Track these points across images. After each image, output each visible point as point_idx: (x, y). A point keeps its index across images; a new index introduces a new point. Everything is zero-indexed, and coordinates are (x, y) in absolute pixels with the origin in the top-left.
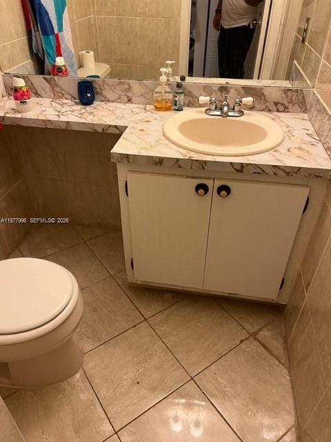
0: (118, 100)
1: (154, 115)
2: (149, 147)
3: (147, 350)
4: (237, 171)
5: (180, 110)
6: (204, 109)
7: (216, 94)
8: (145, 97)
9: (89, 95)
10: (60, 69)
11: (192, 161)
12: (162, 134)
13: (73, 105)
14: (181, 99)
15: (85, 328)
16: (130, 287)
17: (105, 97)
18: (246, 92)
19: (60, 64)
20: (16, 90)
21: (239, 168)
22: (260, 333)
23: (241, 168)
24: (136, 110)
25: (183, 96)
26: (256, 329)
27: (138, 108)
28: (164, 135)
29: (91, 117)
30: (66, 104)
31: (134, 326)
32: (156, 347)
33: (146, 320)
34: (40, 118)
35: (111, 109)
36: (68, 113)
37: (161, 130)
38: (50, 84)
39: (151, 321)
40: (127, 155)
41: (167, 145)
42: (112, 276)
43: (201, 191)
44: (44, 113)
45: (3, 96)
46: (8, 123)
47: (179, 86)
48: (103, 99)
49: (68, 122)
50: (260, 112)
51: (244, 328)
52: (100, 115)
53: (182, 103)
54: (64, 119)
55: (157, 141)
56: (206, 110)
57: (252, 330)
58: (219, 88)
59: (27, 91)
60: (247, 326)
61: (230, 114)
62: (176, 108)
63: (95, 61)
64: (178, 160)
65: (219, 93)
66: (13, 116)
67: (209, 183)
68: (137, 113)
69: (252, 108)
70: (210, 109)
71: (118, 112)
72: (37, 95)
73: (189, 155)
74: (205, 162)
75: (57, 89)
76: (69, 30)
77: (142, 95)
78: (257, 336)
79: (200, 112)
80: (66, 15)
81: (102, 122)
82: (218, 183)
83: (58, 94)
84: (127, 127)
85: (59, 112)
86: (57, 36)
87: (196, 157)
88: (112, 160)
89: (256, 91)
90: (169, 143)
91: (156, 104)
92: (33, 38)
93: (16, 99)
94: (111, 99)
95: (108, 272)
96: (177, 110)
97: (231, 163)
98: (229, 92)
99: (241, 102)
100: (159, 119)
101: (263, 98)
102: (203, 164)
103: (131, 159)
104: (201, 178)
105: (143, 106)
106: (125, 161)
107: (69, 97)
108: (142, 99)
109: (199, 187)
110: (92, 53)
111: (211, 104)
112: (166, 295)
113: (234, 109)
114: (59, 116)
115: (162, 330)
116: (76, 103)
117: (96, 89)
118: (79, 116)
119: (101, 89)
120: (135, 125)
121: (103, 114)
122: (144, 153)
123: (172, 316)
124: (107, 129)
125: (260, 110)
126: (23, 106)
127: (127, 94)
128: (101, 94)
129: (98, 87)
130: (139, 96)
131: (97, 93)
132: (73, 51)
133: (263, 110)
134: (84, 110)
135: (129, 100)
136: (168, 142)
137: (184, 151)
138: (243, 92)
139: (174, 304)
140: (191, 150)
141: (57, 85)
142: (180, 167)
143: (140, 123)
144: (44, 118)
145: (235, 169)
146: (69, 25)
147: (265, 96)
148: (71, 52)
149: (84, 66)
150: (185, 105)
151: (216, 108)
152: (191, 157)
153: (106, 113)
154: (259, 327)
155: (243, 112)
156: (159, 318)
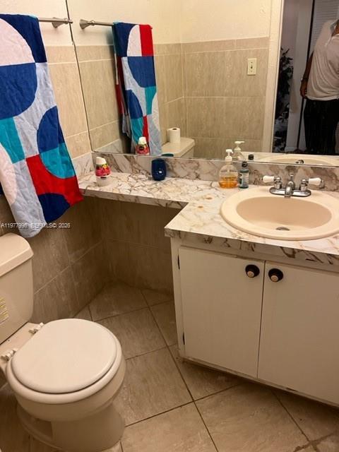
0: (188, 176)
1: (218, 193)
2: (201, 224)
3: (189, 436)
4: (289, 256)
5: (245, 187)
6: (269, 187)
7: (283, 173)
8: (212, 175)
9: (161, 172)
10: (141, 147)
11: (241, 242)
12: (218, 212)
13: (146, 180)
14: (246, 177)
15: (131, 398)
16: (184, 362)
17: (175, 173)
18: (314, 172)
19: (142, 143)
20: (98, 168)
21: (291, 253)
22: (322, 442)
23: (293, 253)
24: (202, 187)
25: (248, 174)
26: (318, 437)
27: (205, 184)
28: (221, 214)
29: (158, 192)
30: (140, 179)
31: (181, 406)
32: (199, 434)
33: (194, 401)
34: (114, 192)
35: (179, 185)
36: (141, 187)
37: (218, 208)
38: (130, 161)
39: (199, 404)
40: (179, 231)
41: (220, 224)
42: (168, 347)
43: (251, 273)
44: (119, 188)
45: (91, 171)
46: (89, 195)
47: (244, 165)
48: (174, 175)
49: (137, 197)
50: (331, 193)
51: (303, 433)
52: (167, 191)
53: (247, 181)
54: (134, 193)
55: (212, 219)
56: (271, 189)
57: (312, 437)
58: (286, 168)
59: (107, 168)
60: (307, 431)
61: (295, 193)
62: (241, 185)
63: (181, 136)
64: (227, 239)
65: (286, 172)
66: (93, 189)
67: (260, 265)
68: (202, 190)
69: (322, 188)
70: (274, 188)
71: (183, 188)
72: (119, 170)
73: (239, 235)
74: (255, 244)
75: (136, 166)
76: (157, 112)
77: (209, 173)
78: (318, 446)
79: (264, 190)
80: (155, 101)
81: (166, 198)
82: (269, 267)
83: (135, 170)
84: (187, 203)
85: (132, 186)
86: (145, 119)
87: (246, 238)
88: (166, 235)
89: (326, 171)
90: (224, 222)
91: (221, 182)
92: (124, 121)
93: (97, 175)
94: (181, 176)
95: (165, 342)
96: (241, 188)
97: (281, 247)
98: (297, 172)
99: (307, 182)
100: (221, 196)
101: (334, 178)
102: (252, 246)
103: (183, 236)
104: (252, 259)
105: (208, 183)
106: (177, 236)
107: (145, 173)
108: (209, 176)
109: (249, 268)
110: (178, 129)
111: (275, 183)
112: (220, 378)
113: (300, 189)
114: (131, 191)
115: (208, 416)
116: (150, 179)
117: (168, 166)
118: (148, 191)
119: (172, 167)
120: (195, 202)
121: (170, 190)
122: (195, 230)
123: (222, 403)
124: (170, 205)
125: (331, 190)
126: (102, 181)
127: (196, 171)
128: (173, 171)
129: (170, 165)
130: (206, 174)
131: (169, 170)
132: (159, 130)
133: (334, 190)
134: (154, 186)
135: (198, 177)
136: (222, 221)
137: (235, 231)
138: (311, 171)
139: (227, 389)
140: (243, 231)
141: (135, 163)
142: (229, 246)
143: (201, 200)
144: (118, 192)
145: (287, 254)
146: (157, 108)
147: (336, 176)
148: (157, 130)
149: (171, 141)
150: (250, 182)
151: (281, 187)
152: (240, 238)
153: (173, 189)
154: (322, 436)
155: (310, 192)
156: (208, 401)
